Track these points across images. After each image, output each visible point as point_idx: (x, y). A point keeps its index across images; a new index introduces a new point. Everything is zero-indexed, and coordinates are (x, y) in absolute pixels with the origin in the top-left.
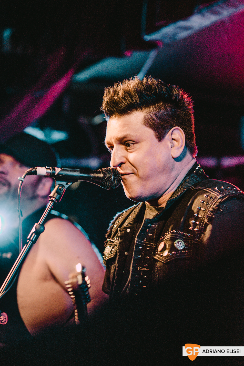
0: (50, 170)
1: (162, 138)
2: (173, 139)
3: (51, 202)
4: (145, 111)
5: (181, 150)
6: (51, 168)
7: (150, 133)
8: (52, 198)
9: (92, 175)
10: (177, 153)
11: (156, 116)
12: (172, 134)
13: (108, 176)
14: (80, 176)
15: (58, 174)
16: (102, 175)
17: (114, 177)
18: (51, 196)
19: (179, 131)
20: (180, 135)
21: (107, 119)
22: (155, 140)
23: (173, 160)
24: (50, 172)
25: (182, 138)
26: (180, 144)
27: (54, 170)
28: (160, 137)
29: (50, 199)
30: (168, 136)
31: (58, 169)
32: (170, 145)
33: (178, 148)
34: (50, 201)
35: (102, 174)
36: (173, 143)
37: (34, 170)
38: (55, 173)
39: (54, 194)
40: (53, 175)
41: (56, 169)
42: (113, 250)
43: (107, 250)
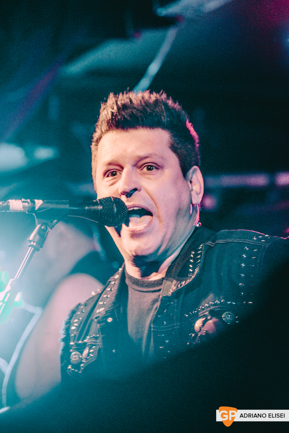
0: (28, 203)
3: (30, 248)
6: (29, 200)
8: (32, 243)
9: (87, 208)
13: (109, 208)
14: (71, 210)
15: (40, 209)
16: (100, 207)
17: (117, 209)
18: (30, 240)
24: (28, 206)
27: (34, 202)
29: (29, 244)
31: (39, 202)
34: (30, 246)
35: (101, 205)
37: (6, 204)
38: (34, 208)
39: (35, 236)
40: (32, 209)
41: (36, 201)
42: (91, 351)
43: (75, 358)
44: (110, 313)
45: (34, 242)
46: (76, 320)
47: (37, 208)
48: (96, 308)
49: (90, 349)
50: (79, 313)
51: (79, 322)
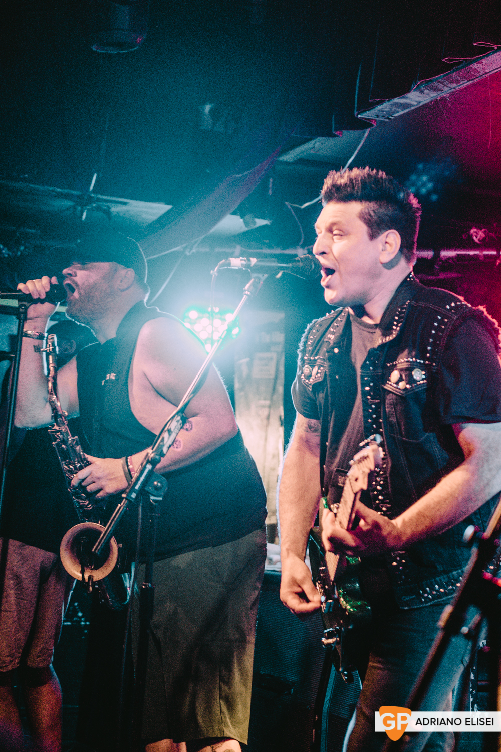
0: (245, 260)
1: (375, 238)
2: (386, 242)
3: (245, 296)
4: (364, 204)
5: (392, 256)
7: (363, 228)
10: (386, 258)
11: (375, 213)
12: (387, 237)
15: (255, 265)
18: (246, 290)
19: (395, 236)
20: (395, 240)
21: (324, 203)
22: (366, 237)
23: (381, 265)
24: (245, 263)
25: (396, 244)
26: (393, 250)
27: (249, 260)
28: (373, 236)
30: (382, 237)
31: (254, 260)
32: (381, 247)
33: (389, 254)
36: (385, 247)
37: (228, 261)
38: (250, 265)
39: (250, 287)
40: (248, 266)
41: (252, 259)
42: (319, 371)
43: (307, 371)
44: (337, 344)
45: (248, 291)
46: (311, 337)
47: (252, 265)
48: (327, 333)
49: (319, 369)
50: (314, 331)
51: (314, 339)
